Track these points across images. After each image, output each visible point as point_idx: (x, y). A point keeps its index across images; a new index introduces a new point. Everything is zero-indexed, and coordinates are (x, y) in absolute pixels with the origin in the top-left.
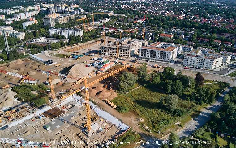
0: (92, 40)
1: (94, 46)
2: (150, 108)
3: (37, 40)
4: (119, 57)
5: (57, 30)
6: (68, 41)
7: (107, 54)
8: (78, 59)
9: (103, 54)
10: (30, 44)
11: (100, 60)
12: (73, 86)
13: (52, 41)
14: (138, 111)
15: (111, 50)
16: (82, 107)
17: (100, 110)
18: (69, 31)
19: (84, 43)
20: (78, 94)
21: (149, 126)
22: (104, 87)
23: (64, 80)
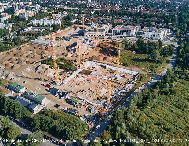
0: (68, 27)
1: (71, 32)
2: (142, 62)
3: (27, 29)
4: (98, 37)
5: (40, 21)
6: (52, 28)
7: (88, 35)
8: (70, 41)
9: (85, 35)
10: (24, 33)
11: (87, 39)
12: (84, 56)
13: (40, 30)
14: (137, 65)
15: (91, 32)
16: (100, 67)
17: (114, 67)
18: (50, 21)
19: (64, 29)
20: (91, 61)
21: (148, 70)
22: (104, 55)
23: (75, 53)
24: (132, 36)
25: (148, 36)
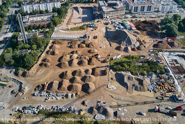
7: (108, 17)
9: (105, 17)
24: (152, 11)
25: (167, 9)
